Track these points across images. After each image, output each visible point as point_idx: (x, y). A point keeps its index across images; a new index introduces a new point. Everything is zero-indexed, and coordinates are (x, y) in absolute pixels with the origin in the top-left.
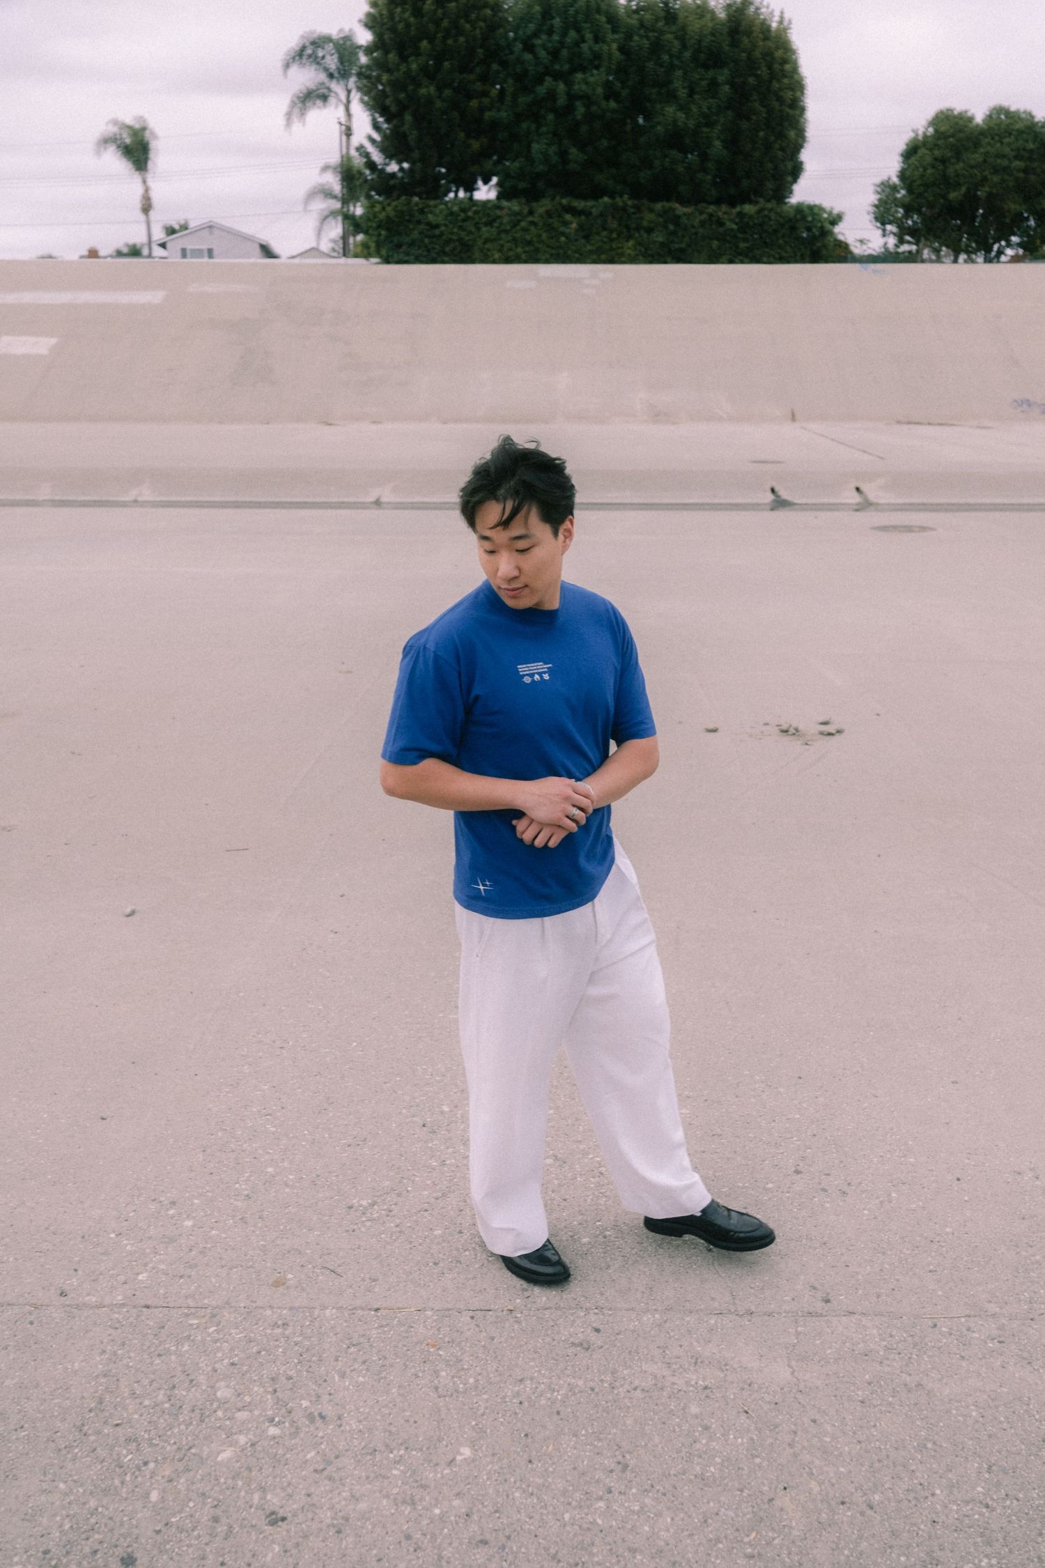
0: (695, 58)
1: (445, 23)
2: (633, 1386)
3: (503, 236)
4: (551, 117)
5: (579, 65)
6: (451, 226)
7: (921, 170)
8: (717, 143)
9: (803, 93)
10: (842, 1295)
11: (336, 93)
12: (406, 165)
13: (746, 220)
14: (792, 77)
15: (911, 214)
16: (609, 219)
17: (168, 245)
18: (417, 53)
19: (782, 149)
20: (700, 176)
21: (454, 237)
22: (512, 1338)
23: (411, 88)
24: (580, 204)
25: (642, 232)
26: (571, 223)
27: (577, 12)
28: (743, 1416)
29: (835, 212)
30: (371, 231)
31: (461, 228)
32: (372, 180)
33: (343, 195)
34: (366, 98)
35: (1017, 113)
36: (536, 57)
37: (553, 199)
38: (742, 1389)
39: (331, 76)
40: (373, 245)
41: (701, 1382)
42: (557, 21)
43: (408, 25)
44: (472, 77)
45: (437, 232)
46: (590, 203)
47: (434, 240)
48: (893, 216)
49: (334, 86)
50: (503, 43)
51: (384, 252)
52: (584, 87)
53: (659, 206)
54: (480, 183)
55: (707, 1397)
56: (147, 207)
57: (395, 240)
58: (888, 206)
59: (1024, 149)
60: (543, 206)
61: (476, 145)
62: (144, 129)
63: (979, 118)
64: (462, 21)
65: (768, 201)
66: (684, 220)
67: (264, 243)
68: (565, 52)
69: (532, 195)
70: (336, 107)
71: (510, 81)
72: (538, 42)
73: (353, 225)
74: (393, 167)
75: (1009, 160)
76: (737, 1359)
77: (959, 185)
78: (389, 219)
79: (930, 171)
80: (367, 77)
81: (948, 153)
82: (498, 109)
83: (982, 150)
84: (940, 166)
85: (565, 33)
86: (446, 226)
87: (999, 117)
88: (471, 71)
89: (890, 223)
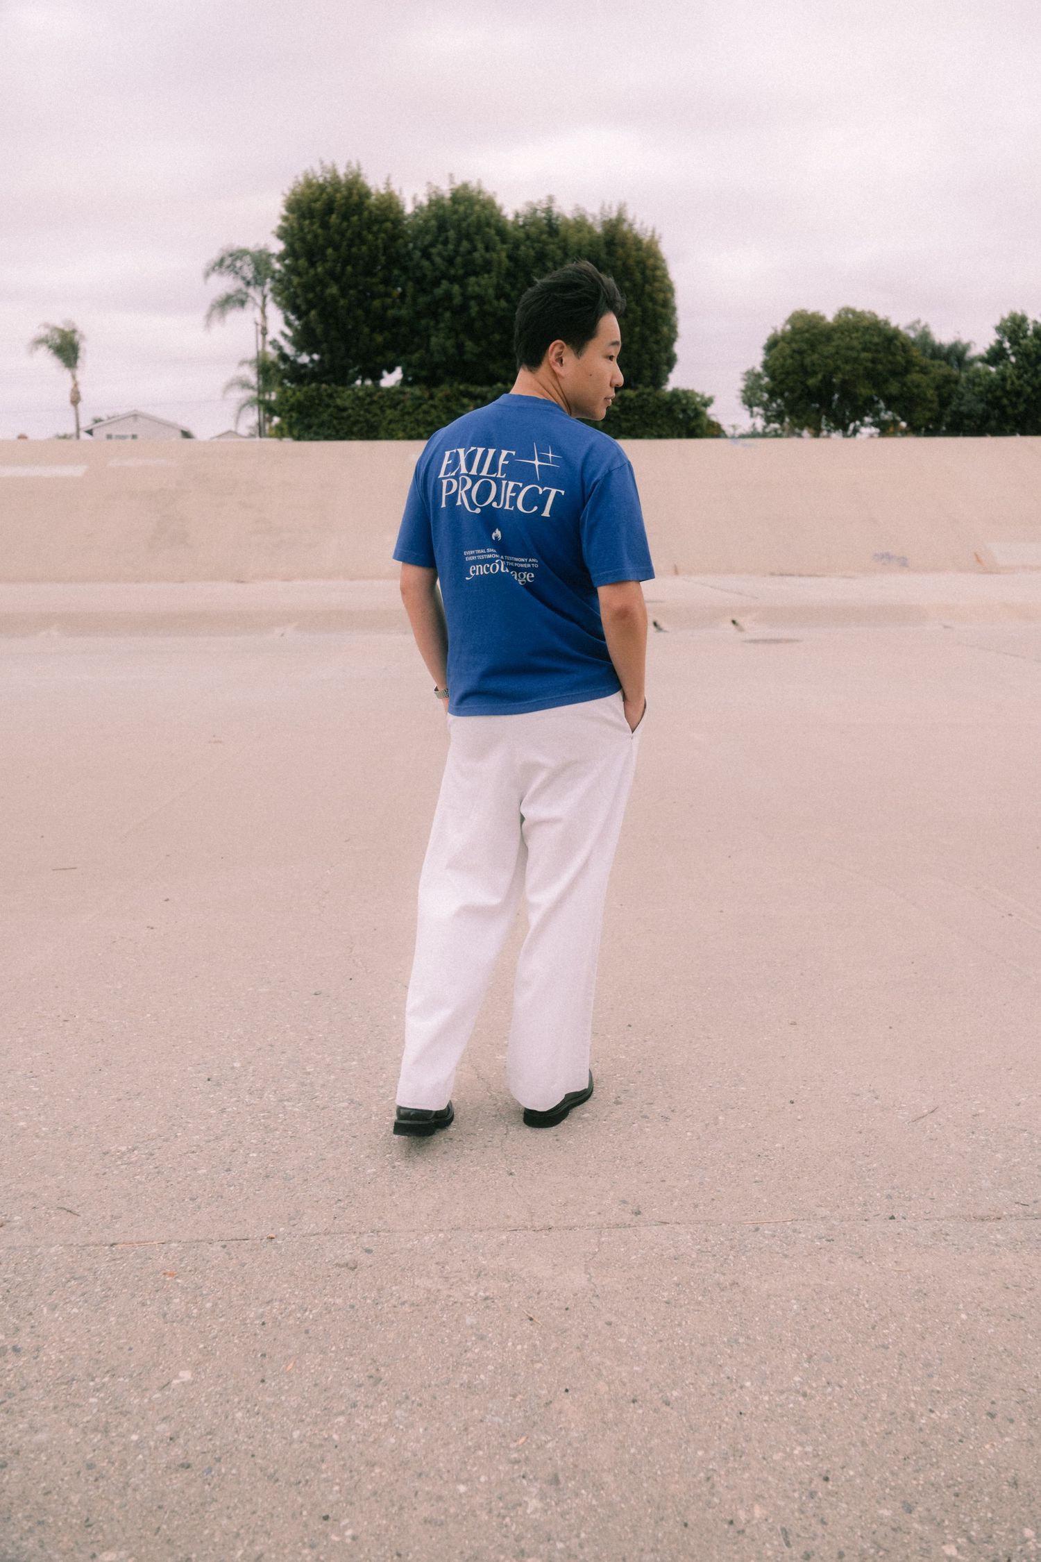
1: (349, 234)
3: (406, 417)
4: (448, 314)
5: (473, 270)
6: (357, 409)
7: (781, 360)
9: (673, 295)
11: (253, 298)
12: (316, 357)
14: (662, 282)
15: (774, 398)
17: (95, 432)
18: (324, 260)
19: (657, 342)
21: (361, 419)
23: (318, 289)
24: (476, 390)
27: (469, 225)
29: (707, 395)
30: (283, 414)
31: (368, 411)
32: (284, 369)
33: (259, 386)
34: (278, 299)
35: (862, 313)
36: (432, 262)
37: (451, 386)
39: (248, 284)
40: (285, 426)
42: (452, 234)
43: (316, 236)
44: (375, 280)
45: (345, 414)
46: (485, 389)
47: (343, 421)
48: (759, 399)
49: (251, 291)
50: (403, 251)
51: (295, 432)
52: (477, 289)
54: (385, 373)
56: (75, 400)
57: (306, 421)
58: (754, 392)
59: (870, 342)
60: (442, 391)
61: (379, 339)
62: (74, 331)
63: (830, 318)
64: (365, 232)
65: (647, 386)
67: (185, 430)
68: (459, 260)
69: (432, 381)
70: (253, 309)
71: (410, 284)
72: (433, 251)
73: (269, 409)
74: (304, 359)
75: (859, 352)
77: (815, 373)
78: (300, 404)
79: (789, 361)
80: (280, 281)
81: (805, 346)
82: (400, 308)
83: (834, 344)
84: (798, 357)
85: (458, 244)
86: (353, 409)
87: (847, 317)
88: (374, 275)
89: (757, 405)
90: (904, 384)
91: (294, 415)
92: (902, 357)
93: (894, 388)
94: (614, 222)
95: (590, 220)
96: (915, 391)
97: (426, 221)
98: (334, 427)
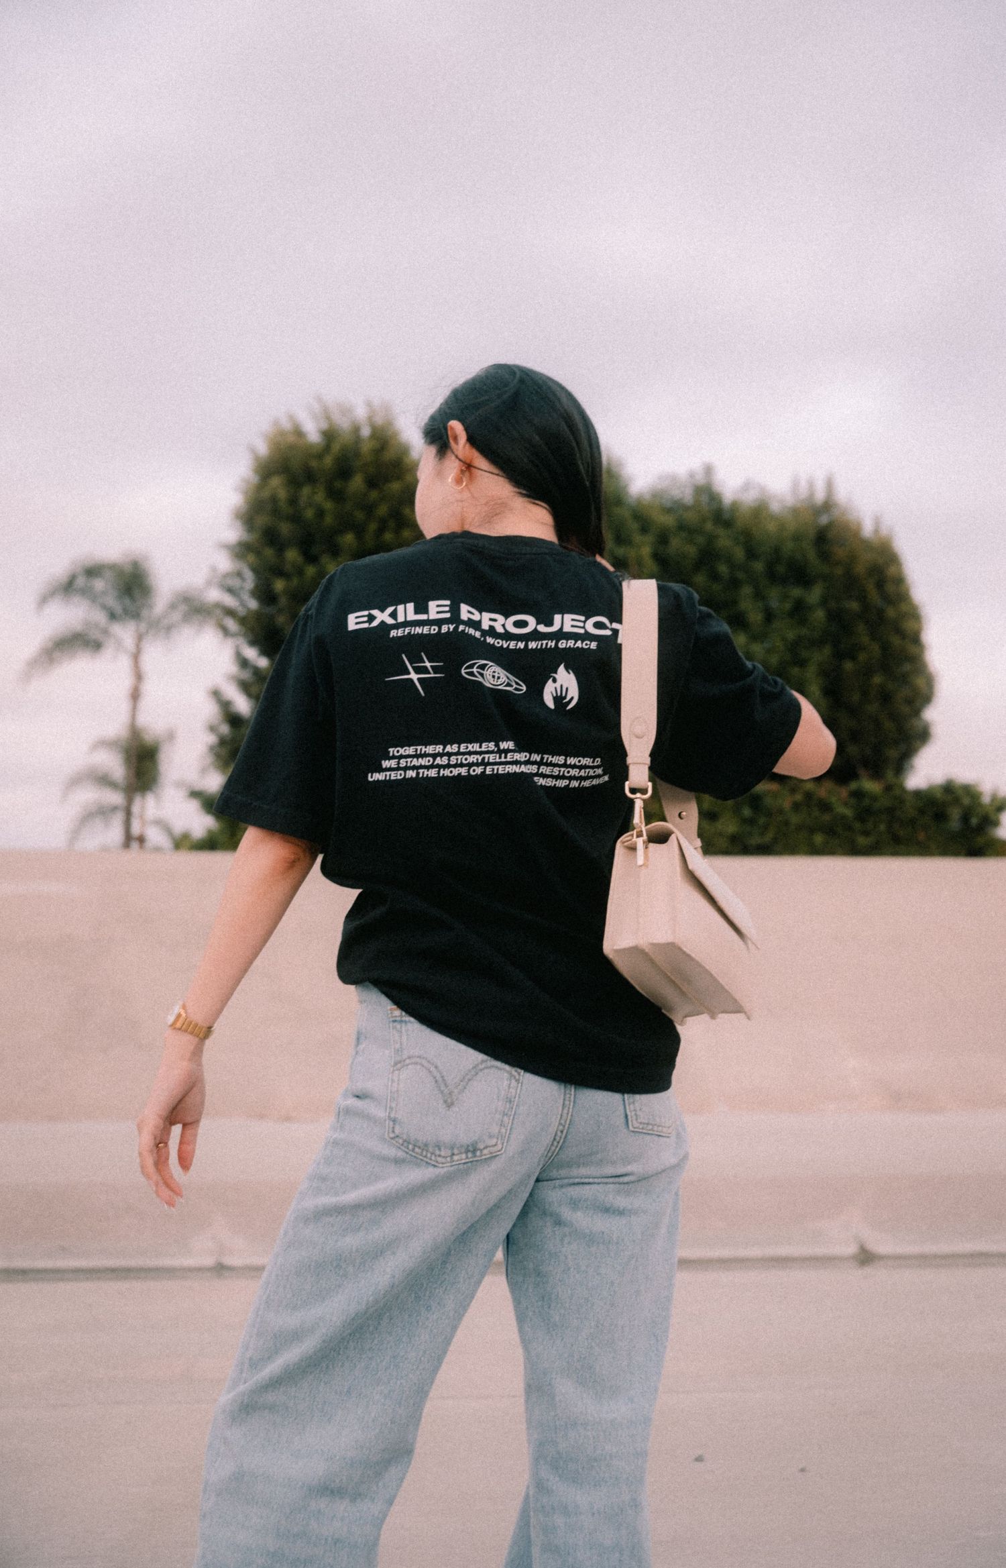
0: (768, 568)
1: (383, 510)
66: (768, 801)
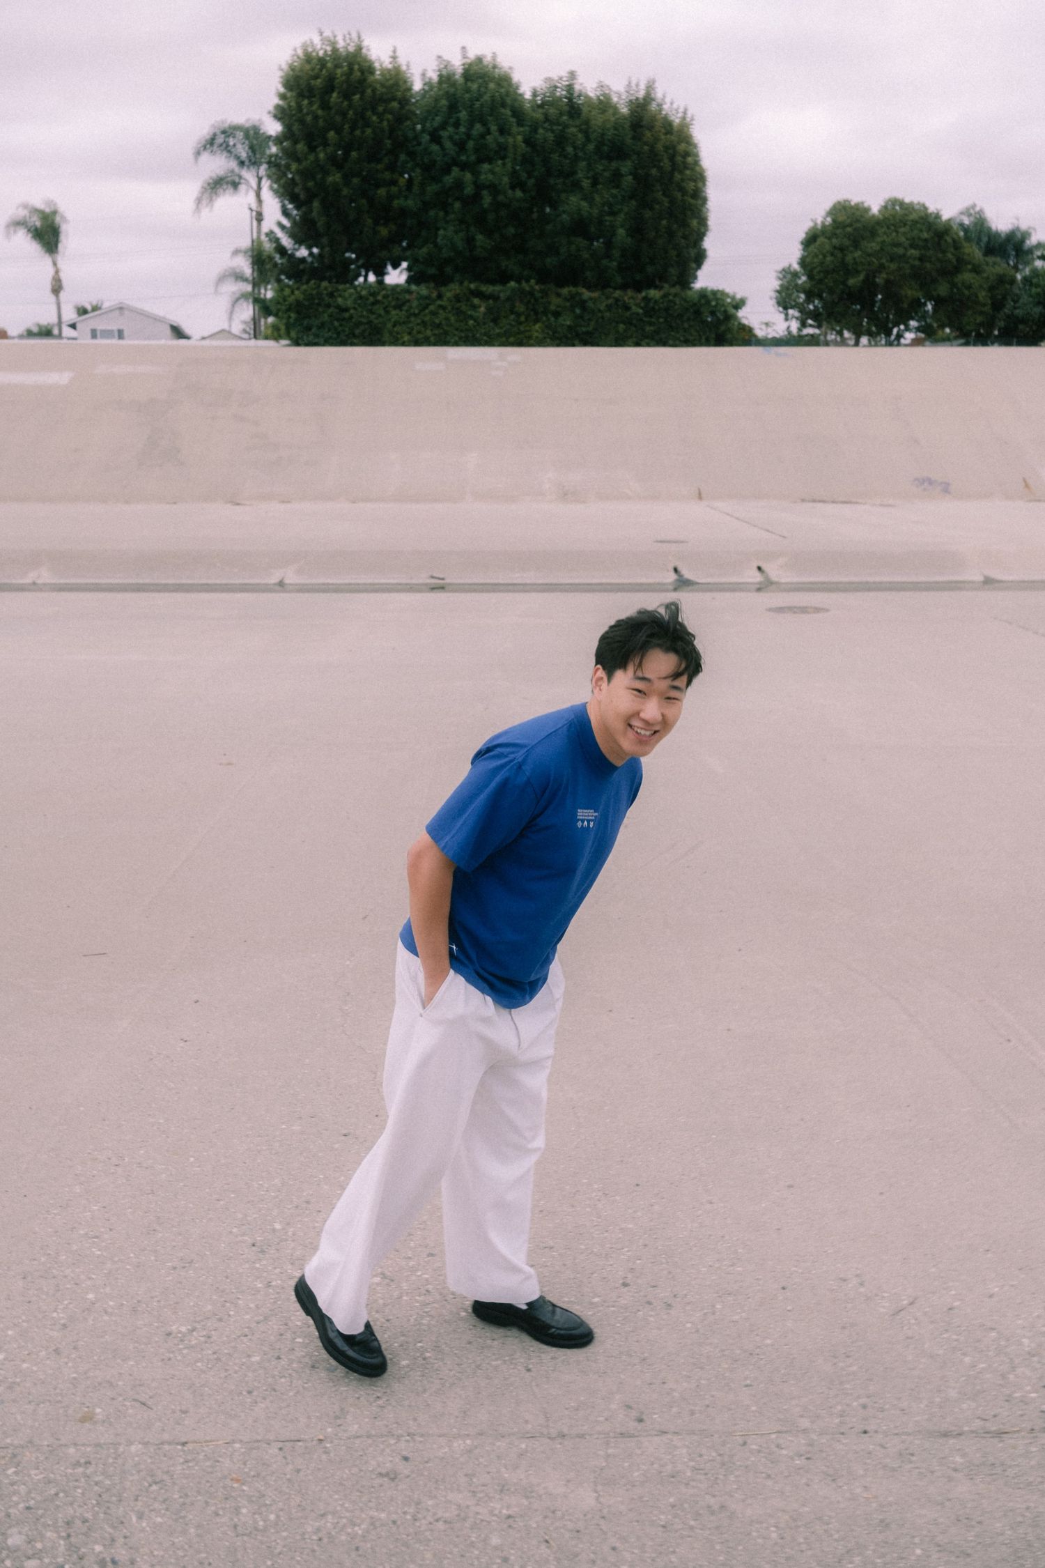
0: (598, 149)
1: (352, 115)
2: (436, 1517)
3: (412, 319)
4: (457, 205)
5: (485, 156)
6: (360, 309)
7: (821, 257)
8: (621, 232)
9: (704, 184)
10: (655, 1414)
11: (247, 180)
12: (315, 250)
13: (651, 305)
14: (693, 170)
15: (812, 299)
16: (517, 304)
17: (79, 326)
18: (325, 144)
19: (685, 237)
20: (605, 262)
21: (364, 320)
22: (319, 1469)
23: (319, 176)
24: (488, 289)
25: (550, 316)
26: (480, 307)
27: (482, 105)
28: (543, 1546)
29: (738, 296)
30: (280, 314)
31: (371, 312)
32: (282, 264)
33: (254, 279)
34: (275, 186)
35: (911, 204)
36: (443, 148)
37: (461, 283)
38: (546, 1517)
39: (242, 163)
40: (283, 328)
41: (504, 1511)
42: (463, 115)
43: (316, 117)
44: (380, 167)
45: (346, 315)
46: (498, 288)
47: (343, 323)
48: (795, 301)
49: (245, 173)
50: (410, 134)
51: (293, 334)
52: (490, 177)
53: (565, 291)
54: (389, 268)
55: (510, 1526)
56: (57, 288)
57: (305, 322)
58: (790, 292)
59: (919, 238)
60: (451, 290)
61: (384, 232)
62: (54, 213)
63: (875, 209)
64: (369, 113)
65: (674, 286)
66: (590, 304)
67: (175, 325)
68: (471, 144)
69: (441, 280)
70: (247, 192)
71: (418, 170)
72: (444, 134)
73: (264, 308)
74: (303, 252)
75: (905, 249)
76: (543, 1485)
77: (858, 272)
78: (298, 303)
79: (829, 258)
80: (277, 166)
81: (847, 242)
82: (406, 198)
83: (879, 239)
84: (839, 255)
85: (471, 126)
86: (355, 308)
87: (894, 209)
88: (379, 161)
89: (792, 308)
90: (954, 285)
91: (293, 315)
92: (953, 254)
93: (943, 289)
94: (642, 101)
95: (615, 99)
96: (966, 292)
97: (437, 100)
98: (336, 329)
